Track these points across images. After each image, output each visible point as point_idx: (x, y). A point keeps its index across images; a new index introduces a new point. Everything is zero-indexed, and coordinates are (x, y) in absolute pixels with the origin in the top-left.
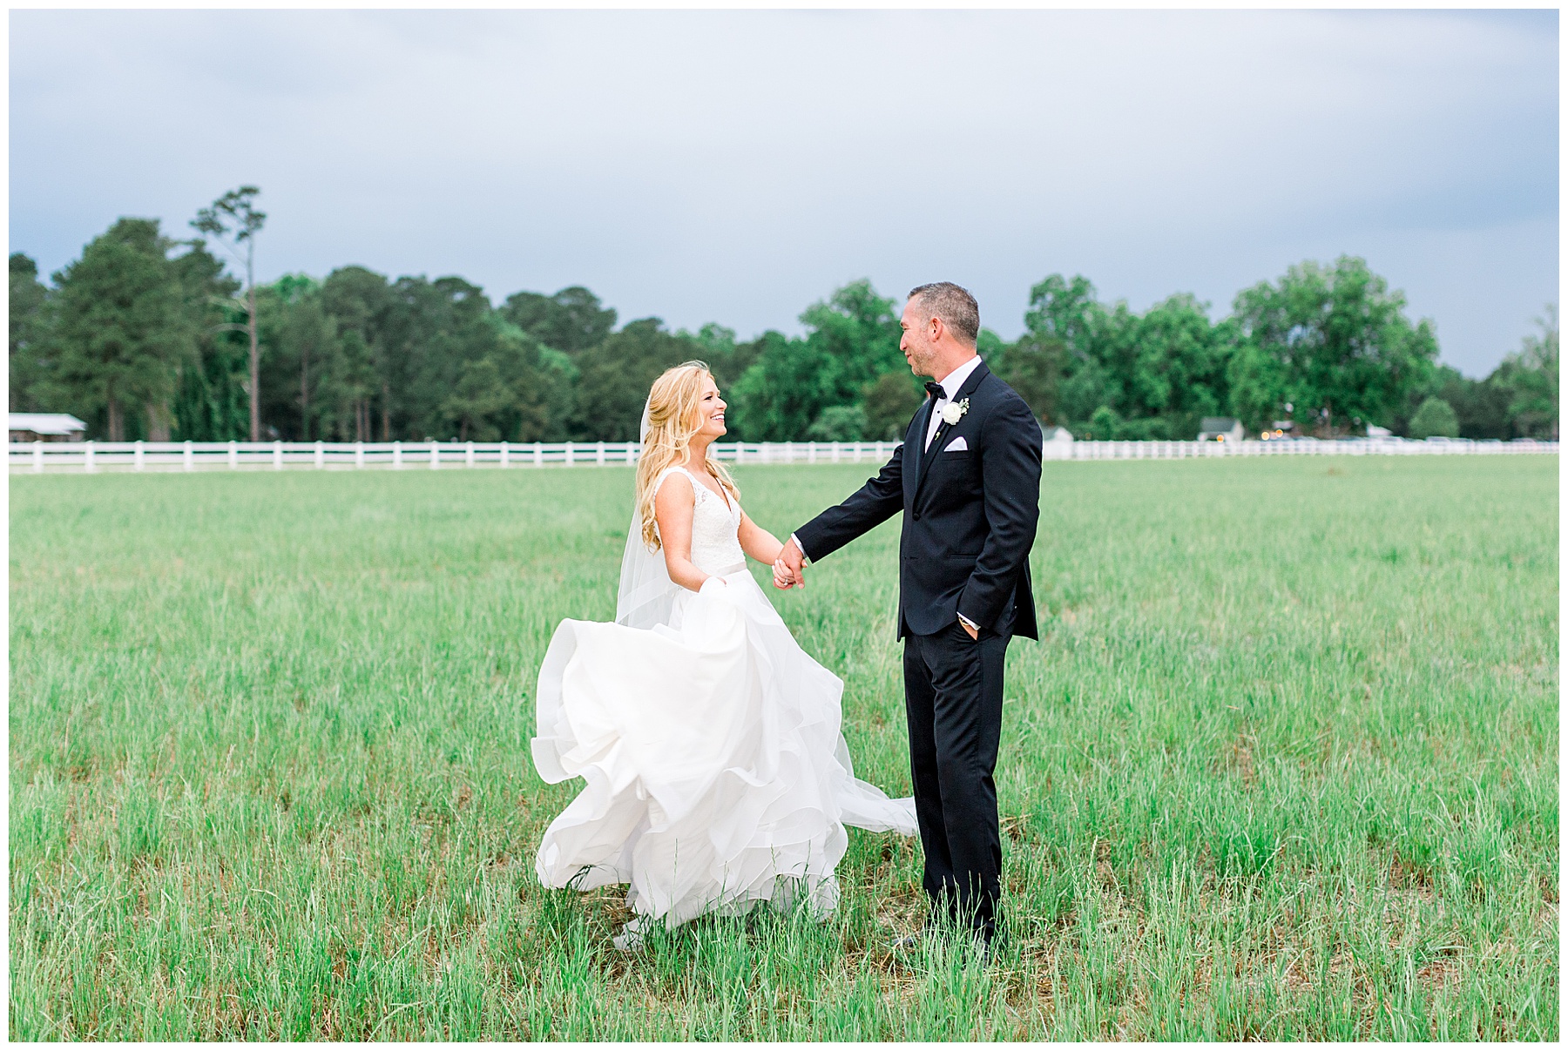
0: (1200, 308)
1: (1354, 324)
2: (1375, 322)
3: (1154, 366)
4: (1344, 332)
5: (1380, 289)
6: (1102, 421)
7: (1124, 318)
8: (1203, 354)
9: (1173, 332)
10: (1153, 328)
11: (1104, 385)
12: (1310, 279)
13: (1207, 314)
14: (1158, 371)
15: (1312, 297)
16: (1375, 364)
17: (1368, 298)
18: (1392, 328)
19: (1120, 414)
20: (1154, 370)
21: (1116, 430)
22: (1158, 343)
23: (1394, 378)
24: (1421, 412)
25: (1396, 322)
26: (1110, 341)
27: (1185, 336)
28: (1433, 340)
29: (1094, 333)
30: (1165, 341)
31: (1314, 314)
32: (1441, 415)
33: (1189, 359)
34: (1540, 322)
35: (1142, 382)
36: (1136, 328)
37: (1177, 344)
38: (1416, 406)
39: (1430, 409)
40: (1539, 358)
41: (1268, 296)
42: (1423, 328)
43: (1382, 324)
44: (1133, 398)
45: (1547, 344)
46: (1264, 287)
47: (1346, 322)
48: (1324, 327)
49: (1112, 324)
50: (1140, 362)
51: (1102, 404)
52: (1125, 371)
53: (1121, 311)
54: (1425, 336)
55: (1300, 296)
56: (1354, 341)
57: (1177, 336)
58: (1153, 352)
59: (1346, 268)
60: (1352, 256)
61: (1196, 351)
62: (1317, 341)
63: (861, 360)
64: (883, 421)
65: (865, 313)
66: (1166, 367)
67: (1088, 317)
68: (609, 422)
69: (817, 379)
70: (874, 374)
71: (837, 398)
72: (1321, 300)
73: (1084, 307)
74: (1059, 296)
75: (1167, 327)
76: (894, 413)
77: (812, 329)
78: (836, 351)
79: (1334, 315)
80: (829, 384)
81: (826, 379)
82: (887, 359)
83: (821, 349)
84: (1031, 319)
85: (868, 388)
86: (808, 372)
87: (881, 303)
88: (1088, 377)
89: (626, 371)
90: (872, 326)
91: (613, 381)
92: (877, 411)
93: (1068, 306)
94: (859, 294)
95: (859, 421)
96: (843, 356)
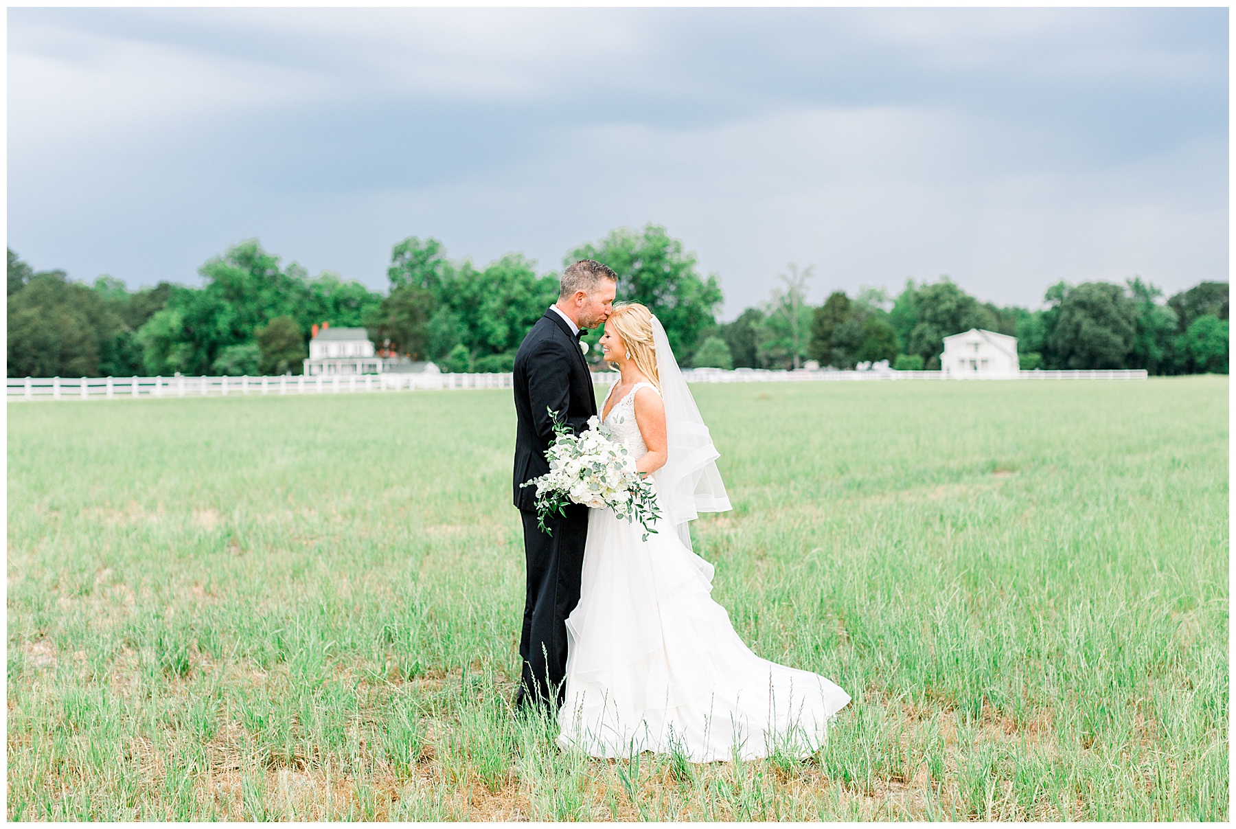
0: (527, 265)
1: (657, 278)
2: (670, 278)
3: (494, 311)
4: (650, 284)
5: (678, 250)
6: (460, 356)
7: (469, 273)
8: (533, 301)
9: (508, 284)
10: (492, 281)
11: (455, 327)
12: (625, 242)
13: (531, 270)
14: (498, 315)
15: (626, 257)
16: (673, 310)
17: (668, 257)
18: (687, 282)
19: (471, 351)
20: (494, 315)
21: (471, 364)
22: (497, 293)
23: (689, 323)
24: (703, 349)
25: (689, 277)
26: (458, 291)
27: (518, 287)
28: (719, 290)
29: (444, 285)
30: (503, 292)
31: (626, 270)
32: (719, 350)
33: (522, 306)
34: (784, 277)
35: (484, 324)
36: (478, 280)
37: (512, 294)
38: (702, 343)
39: (711, 345)
40: (785, 305)
41: (591, 255)
42: (712, 283)
43: (679, 278)
44: (478, 338)
45: (790, 295)
46: (589, 248)
47: (651, 276)
48: (634, 280)
49: (458, 277)
50: (483, 307)
51: (456, 343)
52: (471, 316)
53: (467, 267)
54: (712, 289)
55: (616, 256)
56: (656, 292)
57: (511, 288)
58: (494, 300)
59: (651, 234)
60: (655, 224)
61: (527, 300)
62: (629, 291)
63: (252, 307)
64: (274, 358)
65: (254, 267)
66: (504, 313)
67: (440, 272)
68: (29, 360)
69: (215, 322)
70: (264, 320)
71: (232, 338)
72: (633, 259)
73: (437, 263)
74: (416, 255)
75: (503, 280)
76: (282, 351)
77: (209, 281)
78: (231, 299)
79: (642, 271)
80: (226, 326)
81: (223, 323)
82: (273, 305)
83: (217, 297)
84: (393, 274)
85: (260, 330)
86: (208, 316)
87: (269, 258)
88: (443, 322)
89: (43, 315)
90: (260, 279)
91: (32, 325)
92: (268, 349)
93: (423, 263)
94: (250, 252)
95: (255, 357)
96: (237, 302)
